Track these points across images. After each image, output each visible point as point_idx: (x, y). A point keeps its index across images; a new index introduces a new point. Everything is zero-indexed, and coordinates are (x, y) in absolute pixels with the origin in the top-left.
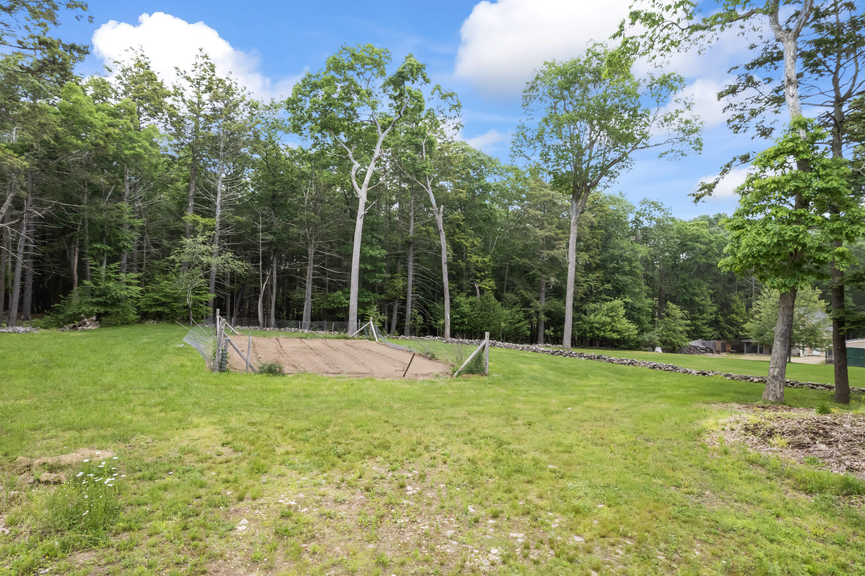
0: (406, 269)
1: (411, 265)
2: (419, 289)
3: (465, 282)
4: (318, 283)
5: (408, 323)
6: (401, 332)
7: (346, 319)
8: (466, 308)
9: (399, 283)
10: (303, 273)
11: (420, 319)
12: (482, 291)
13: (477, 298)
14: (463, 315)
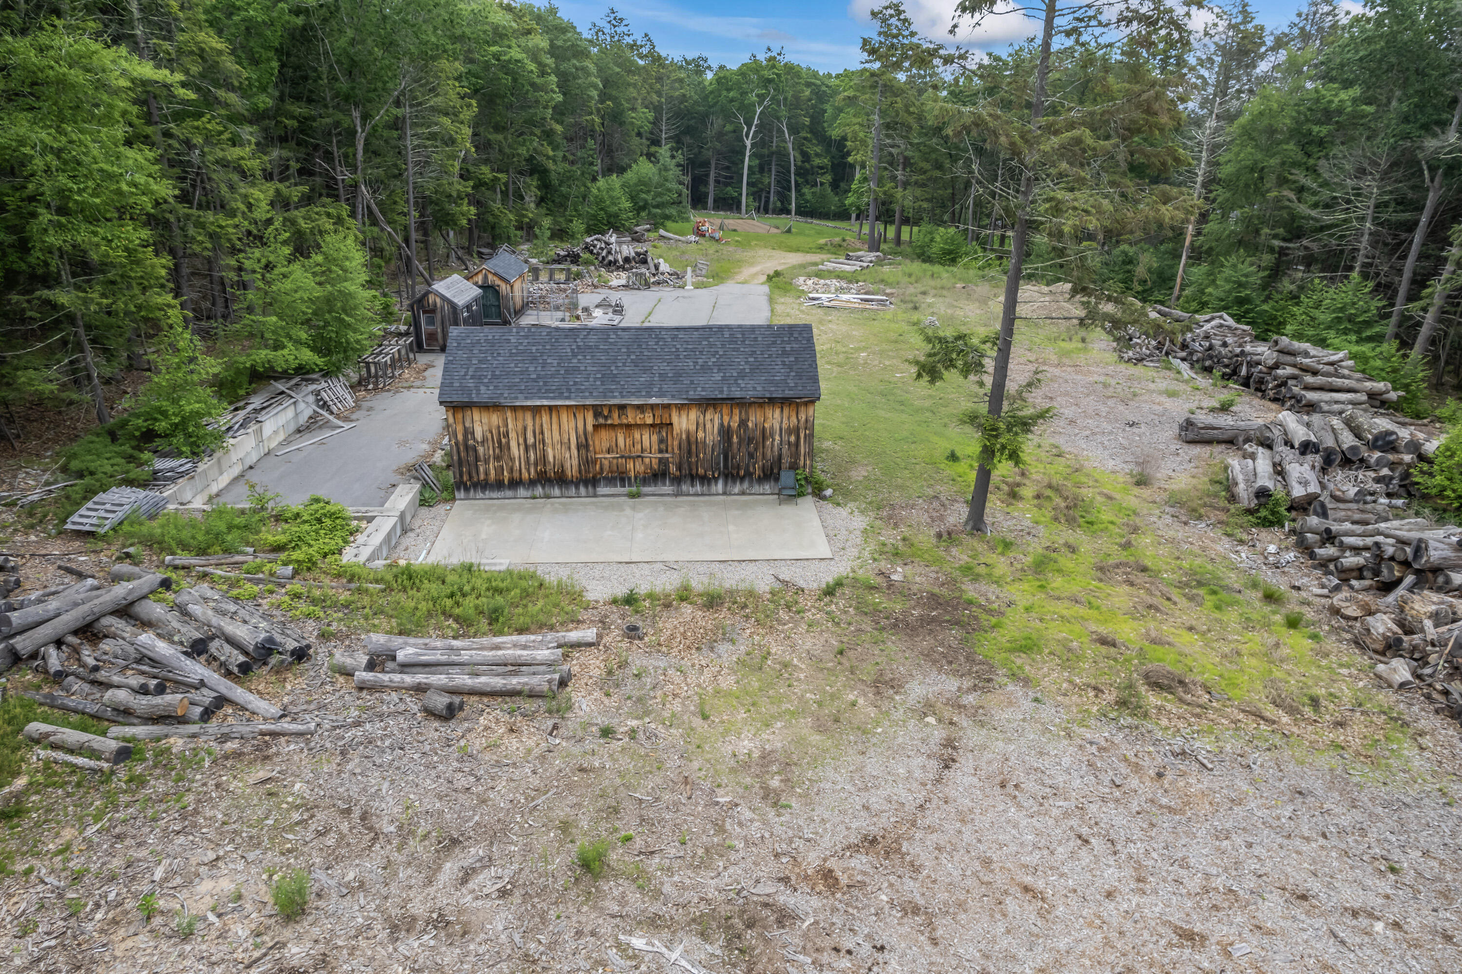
0: (770, 170)
1: (773, 168)
2: (778, 182)
3: (810, 177)
4: (717, 182)
5: (771, 206)
6: (766, 211)
7: (739, 203)
8: (809, 197)
9: (766, 181)
10: (708, 175)
11: (779, 204)
12: (822, 184)
13: (818, 189)
14: (807, 201)
